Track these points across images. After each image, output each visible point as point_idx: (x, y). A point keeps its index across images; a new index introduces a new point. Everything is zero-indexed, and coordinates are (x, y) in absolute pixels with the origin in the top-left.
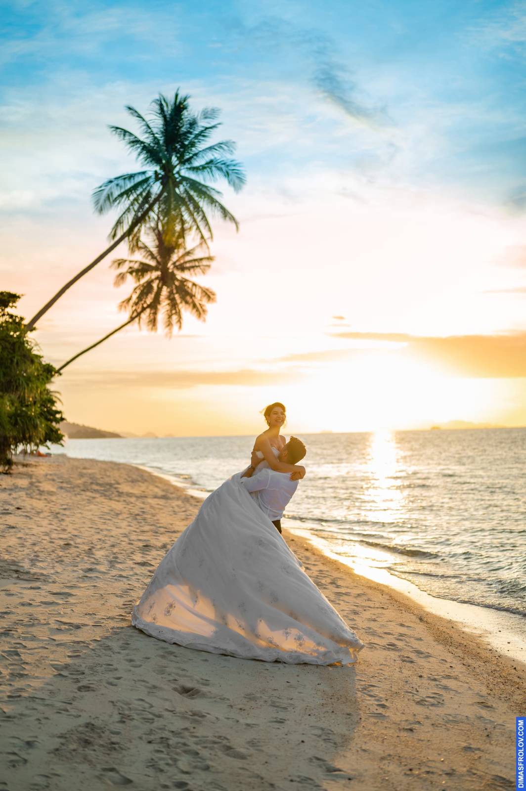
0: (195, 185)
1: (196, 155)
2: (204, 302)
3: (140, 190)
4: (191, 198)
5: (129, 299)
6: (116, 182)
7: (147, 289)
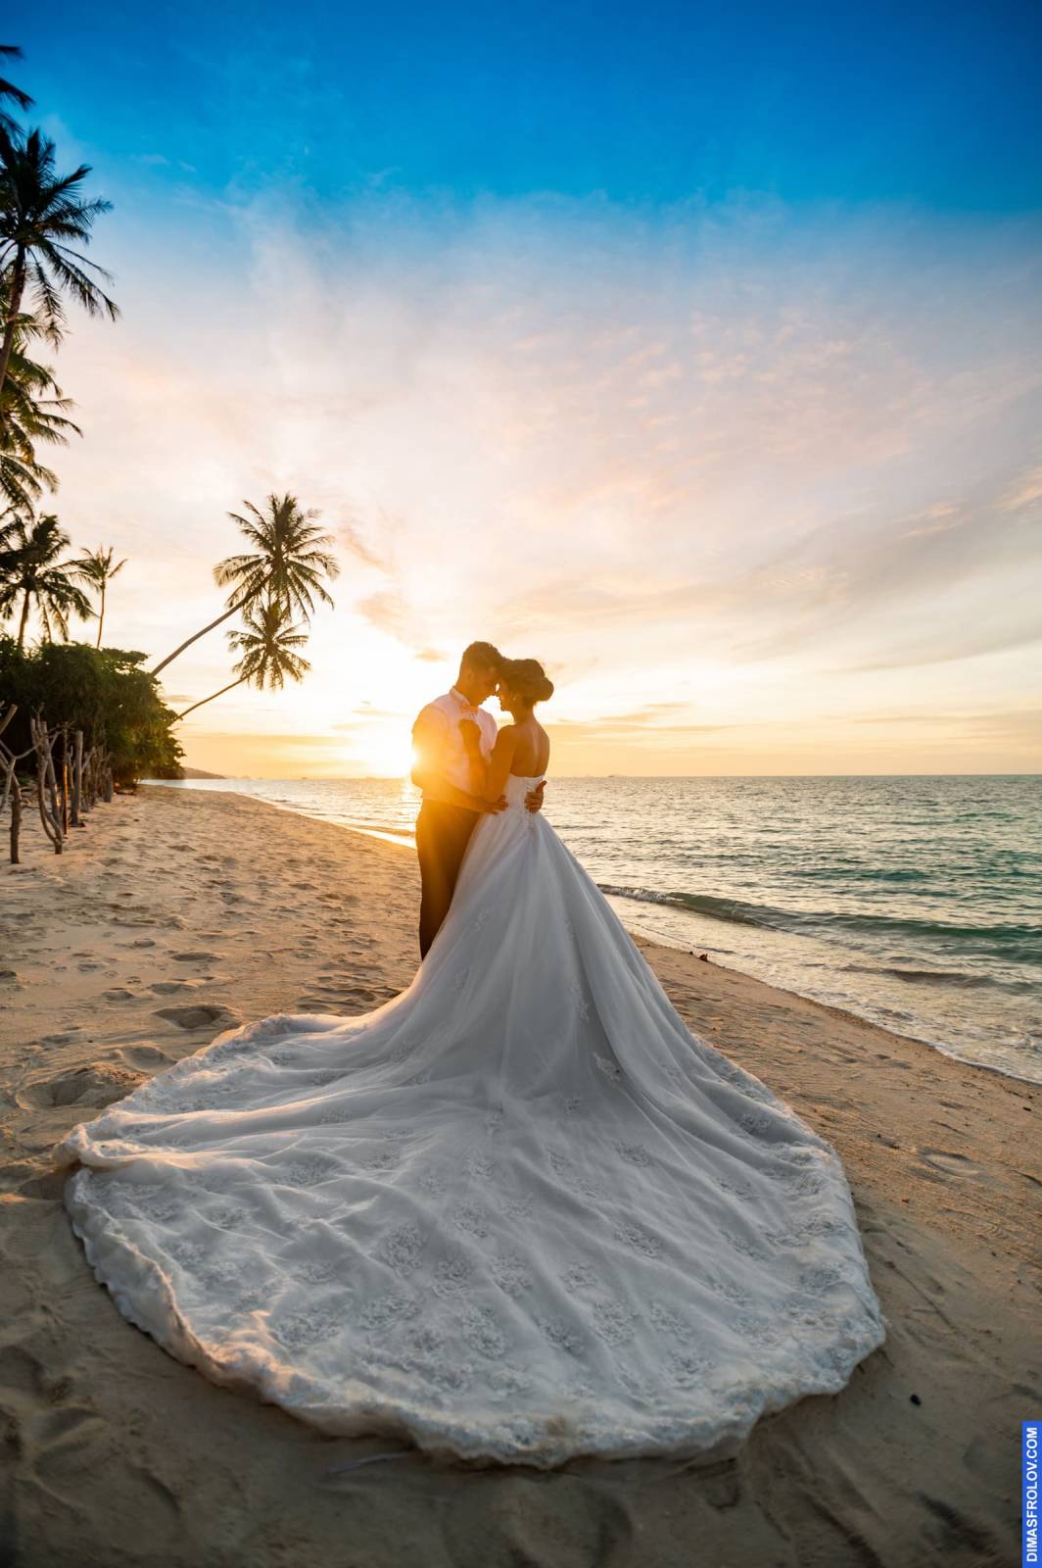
0: (300, 568)
1: (301, 545)
2: (302, 669)
3: (254, 569)
4: (297, 580)
5: (241, 663)
6: (233, 561)
7: (254, 657)
